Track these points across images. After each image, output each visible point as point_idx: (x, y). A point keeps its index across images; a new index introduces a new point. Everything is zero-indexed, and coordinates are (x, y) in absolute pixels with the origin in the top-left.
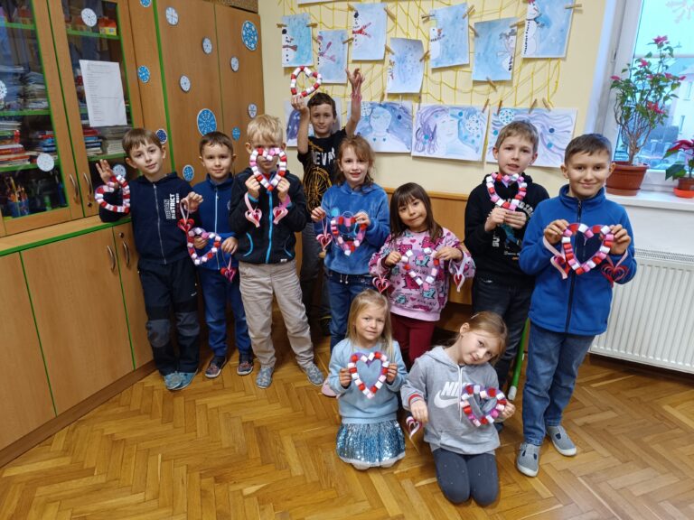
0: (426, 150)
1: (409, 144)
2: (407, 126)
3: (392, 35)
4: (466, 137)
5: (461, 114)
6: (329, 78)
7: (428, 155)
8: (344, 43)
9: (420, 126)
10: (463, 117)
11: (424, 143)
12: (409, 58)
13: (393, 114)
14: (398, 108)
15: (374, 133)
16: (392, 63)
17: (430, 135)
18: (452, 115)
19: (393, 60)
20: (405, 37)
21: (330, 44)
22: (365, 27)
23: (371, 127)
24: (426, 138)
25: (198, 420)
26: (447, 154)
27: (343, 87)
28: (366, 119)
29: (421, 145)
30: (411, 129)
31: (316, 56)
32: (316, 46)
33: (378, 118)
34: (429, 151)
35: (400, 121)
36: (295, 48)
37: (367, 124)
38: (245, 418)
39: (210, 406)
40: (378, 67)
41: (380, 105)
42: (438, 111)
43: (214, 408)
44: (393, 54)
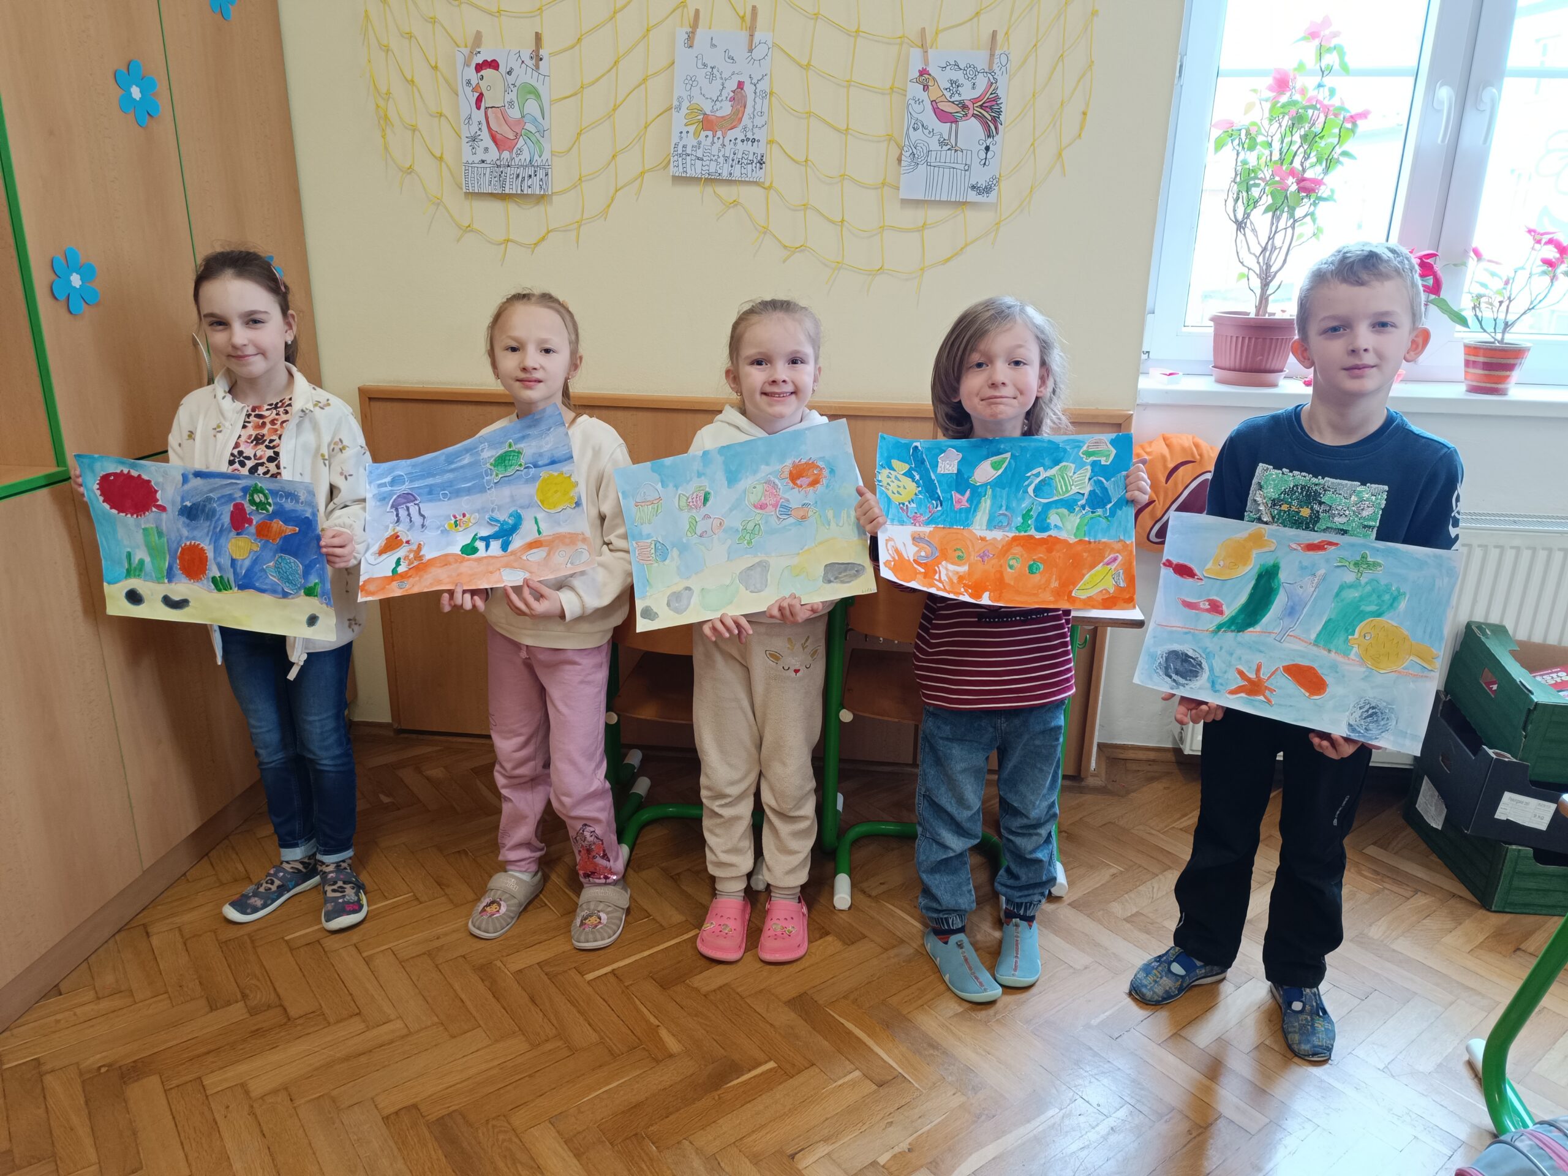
25: (229, 1145)
38: (391, 1102)
39: (257, 1088)
43: (275, 1092)
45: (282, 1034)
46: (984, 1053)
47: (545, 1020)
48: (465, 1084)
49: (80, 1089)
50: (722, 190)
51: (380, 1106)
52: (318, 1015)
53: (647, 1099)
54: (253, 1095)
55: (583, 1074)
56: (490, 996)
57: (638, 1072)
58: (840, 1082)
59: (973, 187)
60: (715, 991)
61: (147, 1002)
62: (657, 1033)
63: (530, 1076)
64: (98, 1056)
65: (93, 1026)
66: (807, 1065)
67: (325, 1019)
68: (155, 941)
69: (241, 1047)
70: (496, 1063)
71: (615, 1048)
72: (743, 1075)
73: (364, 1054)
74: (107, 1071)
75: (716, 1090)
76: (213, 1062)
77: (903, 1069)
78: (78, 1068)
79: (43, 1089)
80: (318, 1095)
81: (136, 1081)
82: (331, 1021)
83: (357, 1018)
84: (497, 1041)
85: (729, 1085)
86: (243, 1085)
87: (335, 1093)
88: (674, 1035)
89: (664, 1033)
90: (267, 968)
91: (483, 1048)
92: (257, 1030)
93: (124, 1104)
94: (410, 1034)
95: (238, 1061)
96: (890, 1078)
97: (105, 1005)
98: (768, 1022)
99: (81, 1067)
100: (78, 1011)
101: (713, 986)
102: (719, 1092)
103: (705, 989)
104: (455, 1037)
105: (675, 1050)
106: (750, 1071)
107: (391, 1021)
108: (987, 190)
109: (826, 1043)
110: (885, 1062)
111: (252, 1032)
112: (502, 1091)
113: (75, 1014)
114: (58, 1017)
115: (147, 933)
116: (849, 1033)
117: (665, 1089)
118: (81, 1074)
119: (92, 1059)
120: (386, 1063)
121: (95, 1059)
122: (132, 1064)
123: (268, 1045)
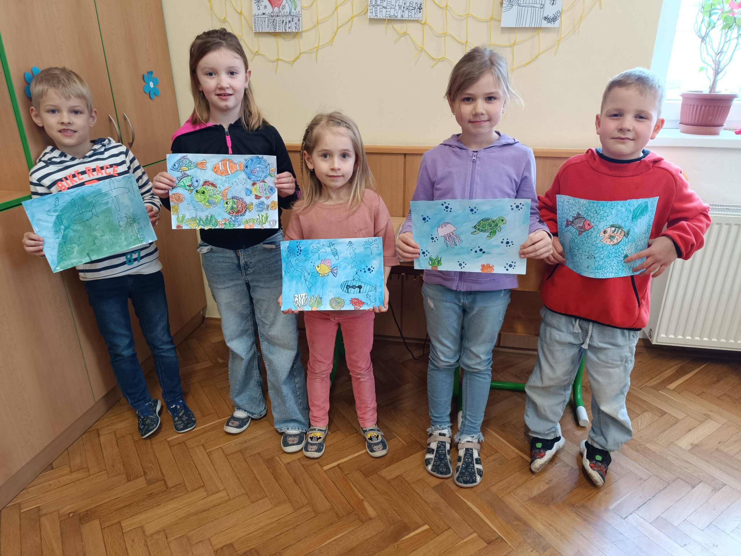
45: (164, 497)
46: (547, 525)
47: (302, 494)
48: (258, 532)
49: (58, 525)
50: (397, 26)
51: (213, 544)
52: (182, 486)
53: (357, 545)
54: (148, 533)
55: (322, 529)
56: (273, 478)
57: (353, 528)
58: (465, 540)
59: (545, 18)
60: (394, 479)
61: (96, 475)
62: (363, 504)
63: (293, 528)
64: (69, 507)
65: (67, 488)
66: (446, 528)
67: (186, 489)
68: (102, 439)
69: (142, 504)
70: (275, 519)
71: (339, 512)
72: (410, 533)
73: (205, 511)
74: (73, 515)
75: (396, 542)
76: (127, 513)
77: (501, 533)
78: (58, 513)
79: (40, 525)
80: (180, 536)
81: (87, 522)
82: (189, 490)
83: (202, 489)
84: (276, 506)
85: (403, 539)
86: (142, 527)
87: (189, 534)
88: (371, 506)
89: (366, 504)
90: (157, 456)
91: (268, 510)
92: (151, 494)
93: (80, 536)
94: (230, 499)
95: (140, 513)
96: (494, 539)
97: (75, 476)
98: (423, 500)
99: (60, 513)
100: (61, 479)
101: (393, 476)
102: (398, 543)
103: (388, 478)
104: (253, 502)
105: (373, 516)
106: (414, 530)
107: (220, 491)
108: (554, 19)
109: (456, 515)
110: (491, 528)
111: (149, 495)
112: (278, 537)
113: (59, 481)
114: (51, 482)
115: (98, 434)
116: (469, 508)
117: (367, 540)
118: (59, 517)
119: (66, 508)
120: (217, 517)
121: (67, 509)
122: (86, 512)
123: (156, 503)
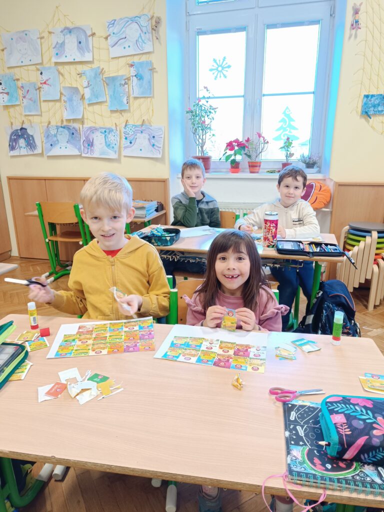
0: (89, 153)
1: (79, 149)
2: (78, 139)
3: (63, 85)
4: (109, 145)
5: (105, 132)
6: (30, 111)
7: (90, 156)
8: (36, 90)
9: (84, 139)
10: (106, 133)
11: (88, 149)
12: (74, 98)
13: (69, 132)
14: (71, 128)
15: (60, 144)
16: (65, 102)
17: (91, 144)
18: (101, 132)
19: (65, 100)
20: (71, 86)
21: (28, 91)
22: (47, 80)
23: (58, 140)
24: (89, 145)
26: (100, 154)
27: (39, 117)
28: (55, 136)
29: (86, 150)
30: (80, 140)
31: (21, 98)
32: (20, 92)
33: (61, 134)
34: (91, 154)
35: (73, 136)
36: (8, 93)
37: (56, 139)
40: (58, 104)
41: (62, 127)
42: (93, 130)
44: (65, 96)
